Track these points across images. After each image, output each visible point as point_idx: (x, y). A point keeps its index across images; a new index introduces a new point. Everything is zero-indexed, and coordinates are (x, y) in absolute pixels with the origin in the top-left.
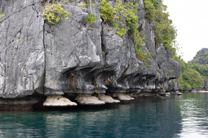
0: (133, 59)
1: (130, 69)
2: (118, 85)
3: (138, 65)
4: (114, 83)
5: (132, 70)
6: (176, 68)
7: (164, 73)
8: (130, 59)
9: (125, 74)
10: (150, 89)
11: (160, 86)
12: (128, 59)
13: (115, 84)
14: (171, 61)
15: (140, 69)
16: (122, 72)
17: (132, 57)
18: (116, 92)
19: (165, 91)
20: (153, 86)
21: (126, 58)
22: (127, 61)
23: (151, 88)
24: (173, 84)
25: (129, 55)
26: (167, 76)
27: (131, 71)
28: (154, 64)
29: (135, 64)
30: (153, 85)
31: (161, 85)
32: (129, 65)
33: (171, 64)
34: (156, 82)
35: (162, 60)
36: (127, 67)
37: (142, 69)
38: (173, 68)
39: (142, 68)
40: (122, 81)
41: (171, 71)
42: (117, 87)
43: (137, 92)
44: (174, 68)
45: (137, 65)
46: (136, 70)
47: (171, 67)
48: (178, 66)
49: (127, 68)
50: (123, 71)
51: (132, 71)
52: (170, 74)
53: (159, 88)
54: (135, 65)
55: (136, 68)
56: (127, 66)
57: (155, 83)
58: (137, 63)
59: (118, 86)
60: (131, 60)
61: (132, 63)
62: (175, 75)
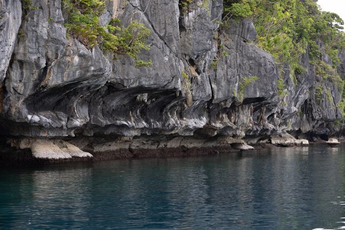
0: (55, 41)
1: (56, 71)
2: (29, 117)
3: (76, 59)
4: (14, 110)
5: (62, 73)
6: (263, 73)
7: (229, 85)
8: (47, 41)
9: (43, 84)
10: (187, 129)
11: (226, 120)
12: (42, 43)
13: (19, 112)
14: (251, 51)
15: (88, 71)
16: (32, 79)
17: (53, 35)
18: (27, 135)
19: (243, 134)
20: (197, 120)
21: (37, 39)
22: (39, 46)
23: (191, 127)
24: (337, 116)
25: (45, 31)
26: (238, 92)
27: (59, 75)
28: (167, 59)
29: (65, 55)
30: (200, 117)
31: (229, 118)
32: (48, 59)
33: (250, 58)
34: (208, 108)
35: (201, 48)
36: (44, 65)
37: (94, 71)
38: (257, 72)
39: (92, 68)
40: (62, 104)
41: (252, 79)
42: (26, 123)
43: (124, 136)
44: (259, 72)
45: (72, 59)
46: (74, 72)
47: (251, 68)
48: (269, 67)
49: (46, 68)
50: (36, 76)
51: (62, 77)
52: (247, 87)
53: (219, 125)
54: (68, 59)
55: (74, 69)
56: (44, 62)
57: (209, 112)
58: (74, 54)
59: (27, 118)
60: (51, 44)
61: (57, 54)
62: (261, 89)
